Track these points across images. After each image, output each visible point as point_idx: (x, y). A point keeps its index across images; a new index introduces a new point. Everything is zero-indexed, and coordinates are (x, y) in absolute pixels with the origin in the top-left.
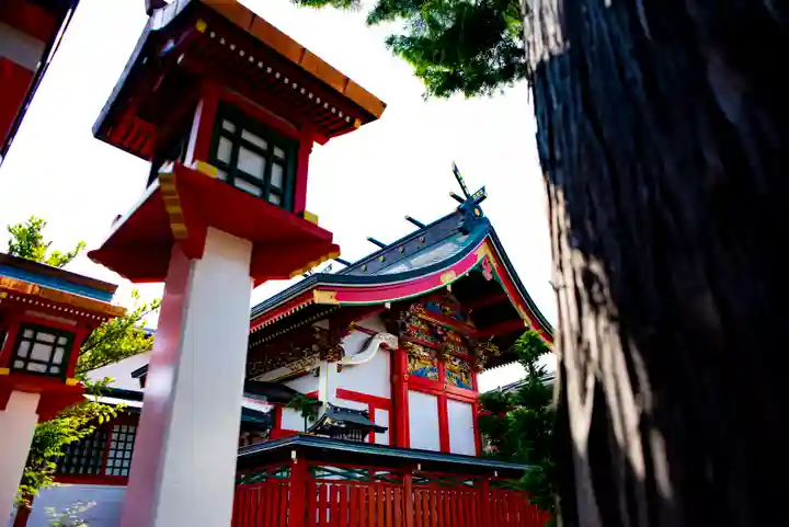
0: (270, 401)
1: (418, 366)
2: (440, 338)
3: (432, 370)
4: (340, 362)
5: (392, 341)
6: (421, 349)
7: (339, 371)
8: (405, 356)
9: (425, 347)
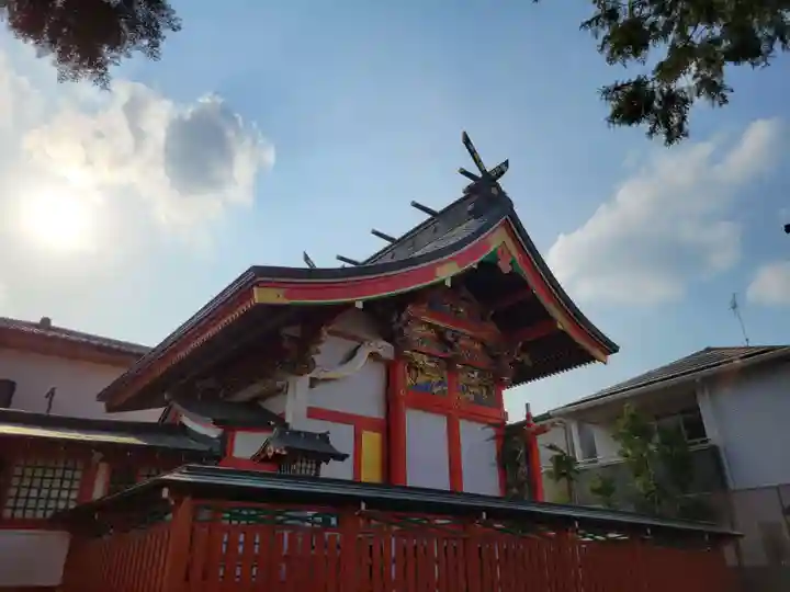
0: (217, 423)
1: (421, 379)
2: (450, 345)
3: (440, 383)
4: (313, 375)
5: (385, 349)
6: (426, 358)
7: (312, 386)
8: (402, 368)
9: (429, 355)
